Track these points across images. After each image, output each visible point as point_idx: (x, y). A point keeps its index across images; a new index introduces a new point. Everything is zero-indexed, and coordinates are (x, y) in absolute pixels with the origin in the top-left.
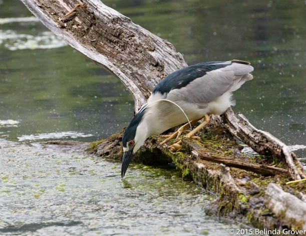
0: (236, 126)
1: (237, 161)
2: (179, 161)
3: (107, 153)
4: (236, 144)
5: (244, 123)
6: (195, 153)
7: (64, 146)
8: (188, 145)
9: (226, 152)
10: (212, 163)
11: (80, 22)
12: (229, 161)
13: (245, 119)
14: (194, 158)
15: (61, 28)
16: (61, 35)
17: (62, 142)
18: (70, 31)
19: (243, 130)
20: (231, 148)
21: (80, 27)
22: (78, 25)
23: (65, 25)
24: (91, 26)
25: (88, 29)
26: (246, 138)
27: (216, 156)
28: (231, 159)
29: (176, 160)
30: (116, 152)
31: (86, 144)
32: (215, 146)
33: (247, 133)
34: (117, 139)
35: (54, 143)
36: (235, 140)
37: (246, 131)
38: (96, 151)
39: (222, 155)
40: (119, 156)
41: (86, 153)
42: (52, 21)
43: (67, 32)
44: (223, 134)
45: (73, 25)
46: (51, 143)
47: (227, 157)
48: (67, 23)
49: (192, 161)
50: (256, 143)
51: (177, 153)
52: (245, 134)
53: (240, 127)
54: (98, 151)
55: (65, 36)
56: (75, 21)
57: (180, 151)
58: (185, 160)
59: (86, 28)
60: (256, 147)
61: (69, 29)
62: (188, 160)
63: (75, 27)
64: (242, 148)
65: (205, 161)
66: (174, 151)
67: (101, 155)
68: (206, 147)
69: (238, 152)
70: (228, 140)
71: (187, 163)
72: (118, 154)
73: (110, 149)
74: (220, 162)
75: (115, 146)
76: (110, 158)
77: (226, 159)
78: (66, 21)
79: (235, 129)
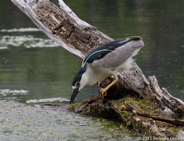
0: (161, 95)
1: (160, 117)
2: (125, 117)
3: (81, 111)
4: (160, 107)
5: (165, 93)
6: (134, 111)
7: (54, 106)
8: (131, 107)
9: (154, 111)
10: (145, 118)
11: (65, 30)
12: (155, 117)
13: (166, 91)
14: (134, 115)
15: (53, 33)
16: (53, 38)
17: (53, 104)
18: (59, 36)
19: (165, 97)
20: (157, 109)
21: (65, 33)
22: (64, 32)
23: (56, 32)
24: (72, 32)
25: (70, 35)
26: (166, 103)
27: (147, 113)
28: (156, 116)
29: (123, 116)
30: (86, 111)
31: (68, 105)
32: (148, 107)
33: (167, 100)
34: (87, 102)
35: (48, 105)
36: (160, 104)
37: (167, 98)
38: (74, 110)
39: (151, 113)
40: (88, 113)
41: (67, 111)
42: (47, 29)
43: (57, 36)
44: (153, 100)
45: (60, 32)
46: (46, 105)
47: (154, 114)
48: (57, 31)
49: (133, 117)
50: (172, 106)
51: (124, 111)
52: (166, 100)
53: (163, 95)
54: (75, 110)
55: (55, 39)
56: (62, 29)
57: (126, 110)
58: (129, 116)
59: (68, 34)
60: (172, 108)
61: (58, 34)
62: (130, 116)
63: (62, 33)
64: (164, 109)
65: (140, 117)
66: (122, 110)
67: (77, 113)
68: (142, 108)
69: (161, 111)
70: (156, 103)
71: (129, 118)
72: (88, 112)
73: (82, 108)
74: (149, 117)
75: (86, 107)
76: (83, 114)
77: (153, 115)
78: (56, 29)
79: (160, 97)
